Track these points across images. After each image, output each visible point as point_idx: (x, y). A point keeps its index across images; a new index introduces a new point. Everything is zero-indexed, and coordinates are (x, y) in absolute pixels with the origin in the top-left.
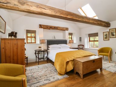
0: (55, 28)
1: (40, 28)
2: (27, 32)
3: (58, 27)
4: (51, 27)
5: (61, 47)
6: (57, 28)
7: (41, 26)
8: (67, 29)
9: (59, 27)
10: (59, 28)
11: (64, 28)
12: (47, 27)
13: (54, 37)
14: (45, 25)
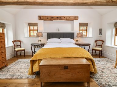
0: (58, 18)
1: (39, 19)
2: (29, 25)
3: (62, 16)
4: (52, 18)
5: (61, 42)
6: (60, 18)
7: (40, 18)
8: (76, 18)
9: (64, 16)
10: (63, 18)
11: (71, 16)
12: (47, 18)
13: (58, 29)
14: (45, 16)
